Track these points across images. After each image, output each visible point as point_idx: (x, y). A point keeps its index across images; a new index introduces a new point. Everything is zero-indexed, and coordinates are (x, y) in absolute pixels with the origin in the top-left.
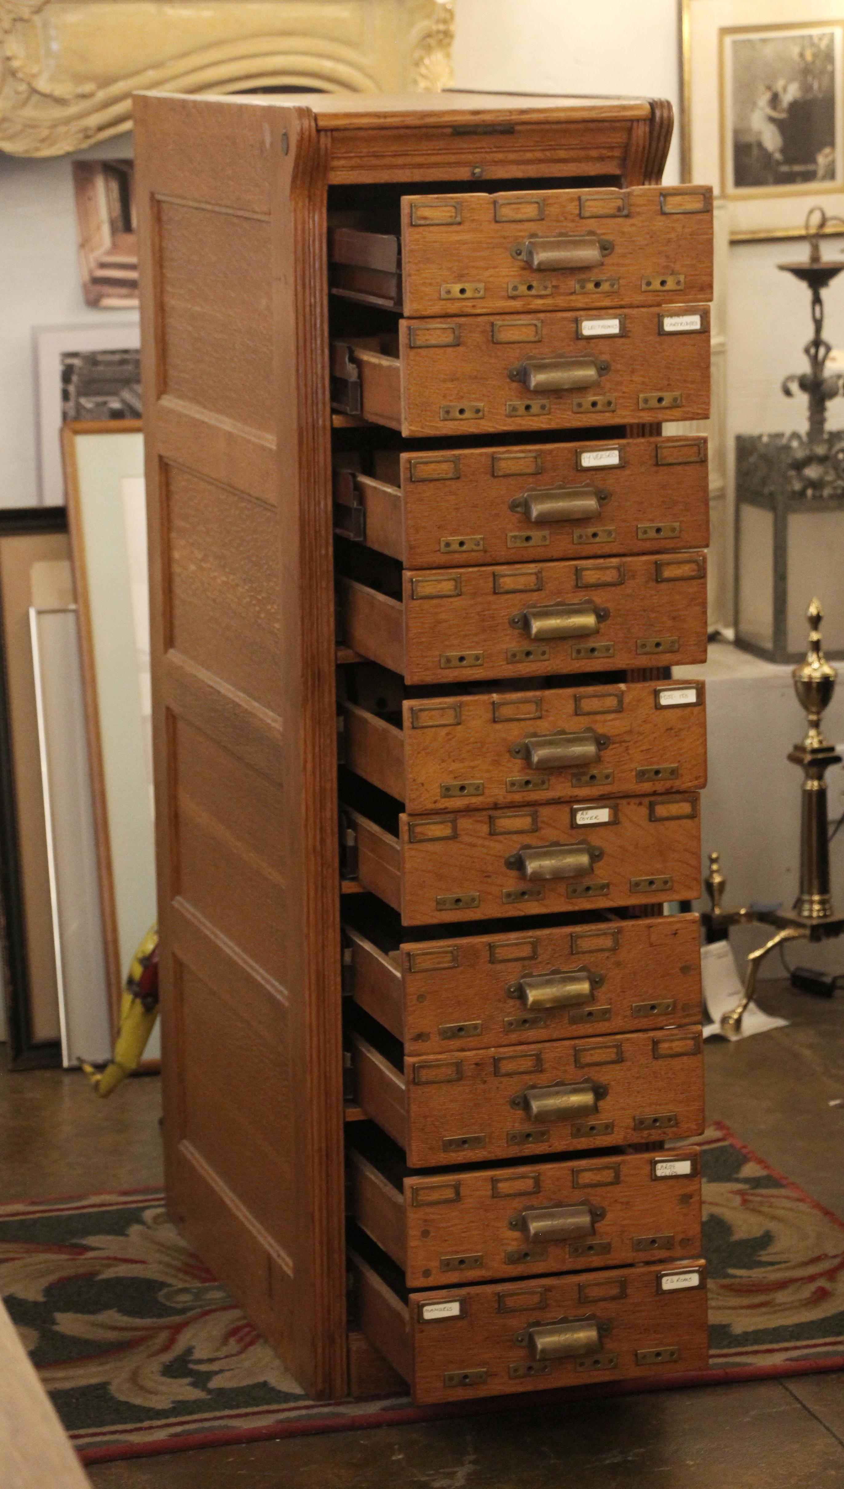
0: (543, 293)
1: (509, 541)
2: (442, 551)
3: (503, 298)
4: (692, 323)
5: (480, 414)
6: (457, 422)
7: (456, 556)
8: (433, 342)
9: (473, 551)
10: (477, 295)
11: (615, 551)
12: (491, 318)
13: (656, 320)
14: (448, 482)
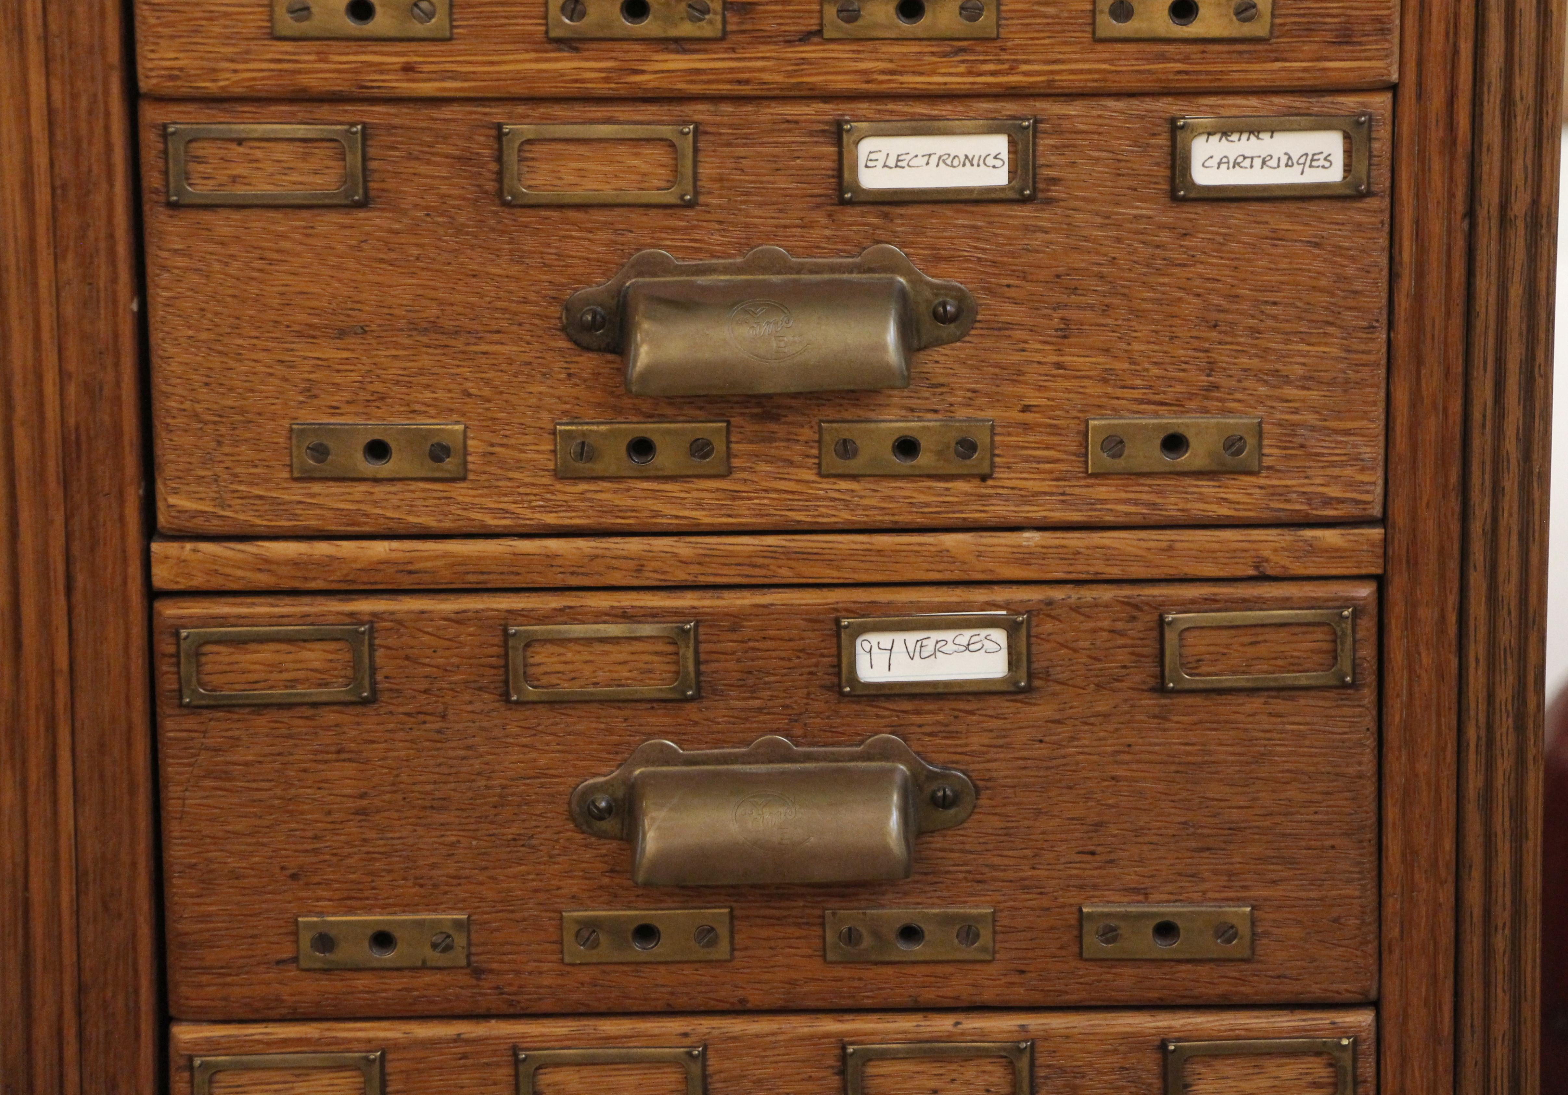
0: (687, 29)
1: (569, 938)
2: (304, 964)
3: (526, 41)
4: (1310, 160)
5: (450, 464)
6: (361, 488)
7: (362, 982)
8: (262, 188)
9: (424, 967)
10: (419, 29)
11: (988, 996)
12: (497, 113)
13: (1163, 141)
14: (331, 717)
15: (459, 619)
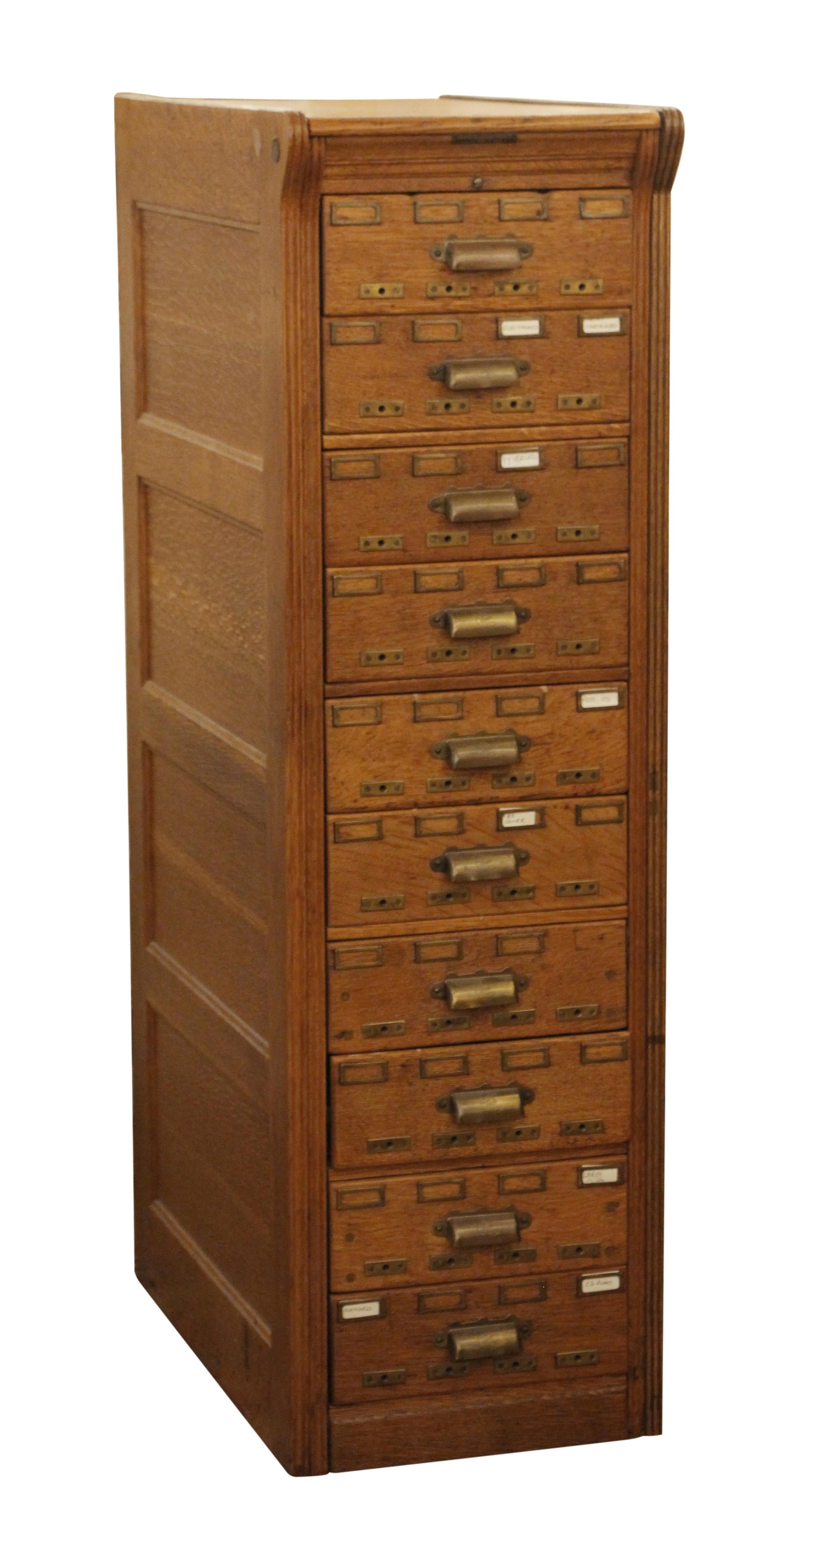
0: (461, 294)
1: (428, 540)
2: (362, 550)
3: (422, 298)
4: (612, 326)
5: (400, 412)
6: (376, 420)
7: (376, 554)
8: (353, 339)
9: (392, 550)
10: (396, 295)
11: (534, 553)
12: (412, 318)
13: (576, 321)
14: (368, 481)
15: (401, 454)
